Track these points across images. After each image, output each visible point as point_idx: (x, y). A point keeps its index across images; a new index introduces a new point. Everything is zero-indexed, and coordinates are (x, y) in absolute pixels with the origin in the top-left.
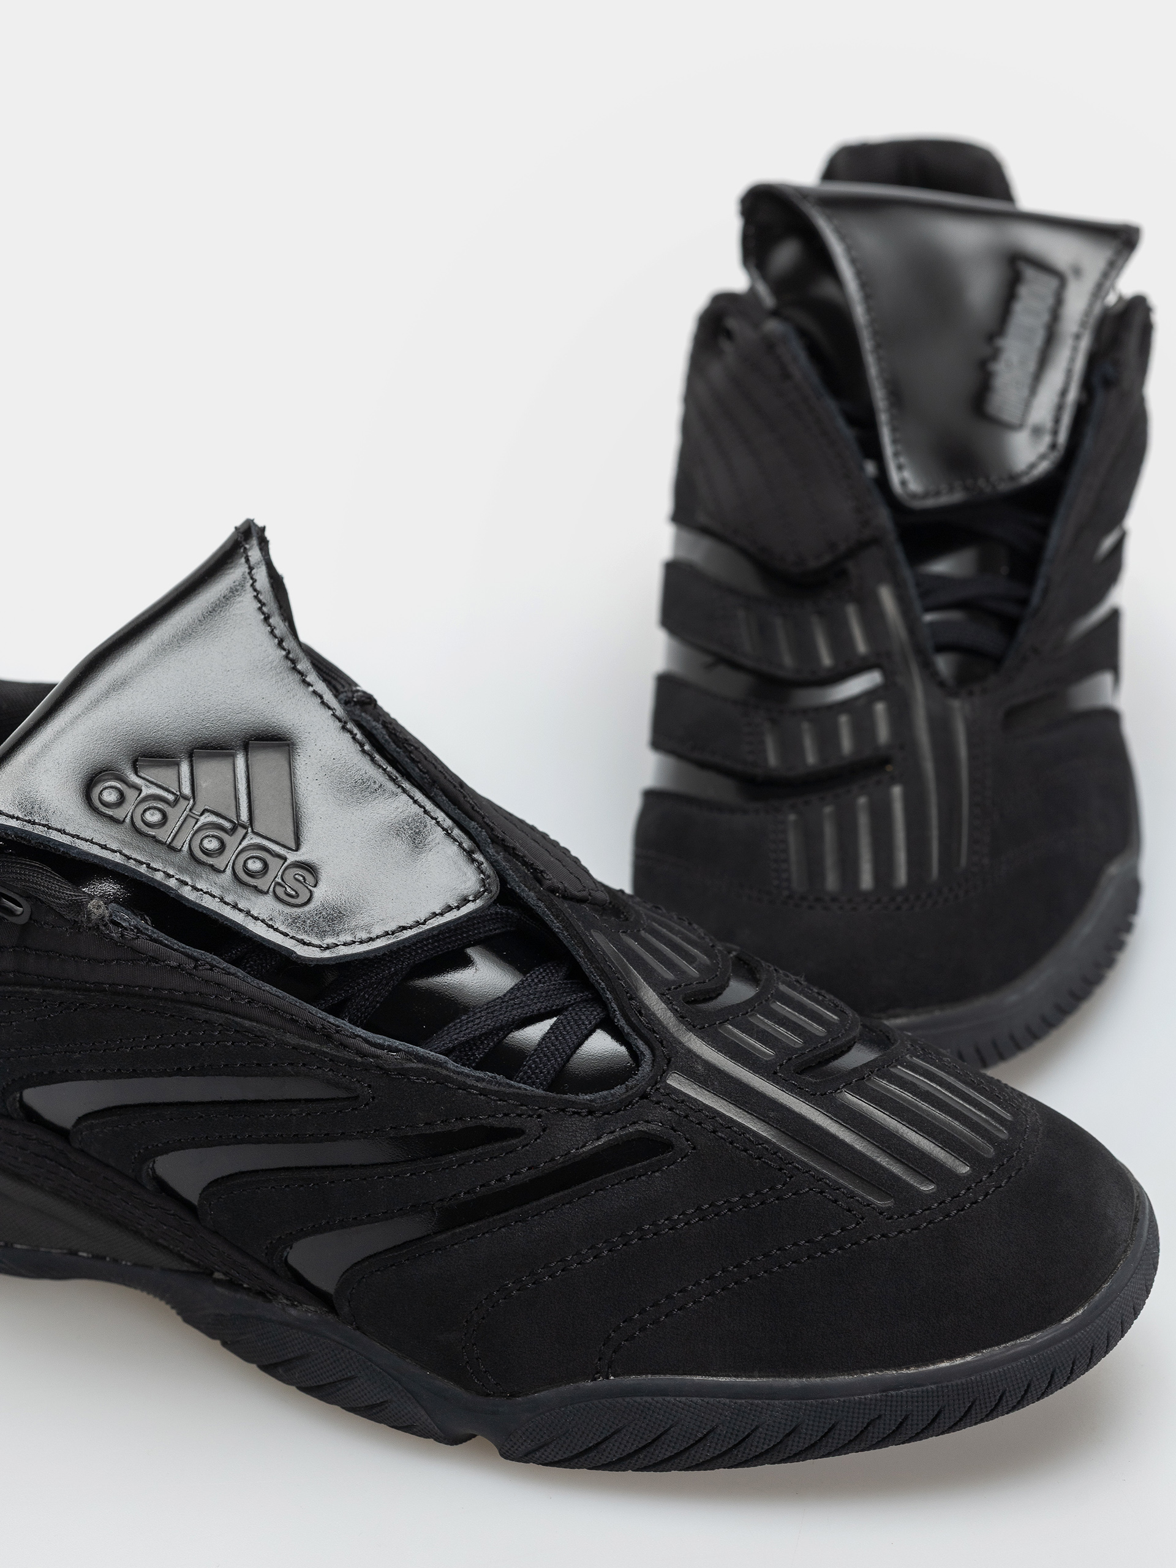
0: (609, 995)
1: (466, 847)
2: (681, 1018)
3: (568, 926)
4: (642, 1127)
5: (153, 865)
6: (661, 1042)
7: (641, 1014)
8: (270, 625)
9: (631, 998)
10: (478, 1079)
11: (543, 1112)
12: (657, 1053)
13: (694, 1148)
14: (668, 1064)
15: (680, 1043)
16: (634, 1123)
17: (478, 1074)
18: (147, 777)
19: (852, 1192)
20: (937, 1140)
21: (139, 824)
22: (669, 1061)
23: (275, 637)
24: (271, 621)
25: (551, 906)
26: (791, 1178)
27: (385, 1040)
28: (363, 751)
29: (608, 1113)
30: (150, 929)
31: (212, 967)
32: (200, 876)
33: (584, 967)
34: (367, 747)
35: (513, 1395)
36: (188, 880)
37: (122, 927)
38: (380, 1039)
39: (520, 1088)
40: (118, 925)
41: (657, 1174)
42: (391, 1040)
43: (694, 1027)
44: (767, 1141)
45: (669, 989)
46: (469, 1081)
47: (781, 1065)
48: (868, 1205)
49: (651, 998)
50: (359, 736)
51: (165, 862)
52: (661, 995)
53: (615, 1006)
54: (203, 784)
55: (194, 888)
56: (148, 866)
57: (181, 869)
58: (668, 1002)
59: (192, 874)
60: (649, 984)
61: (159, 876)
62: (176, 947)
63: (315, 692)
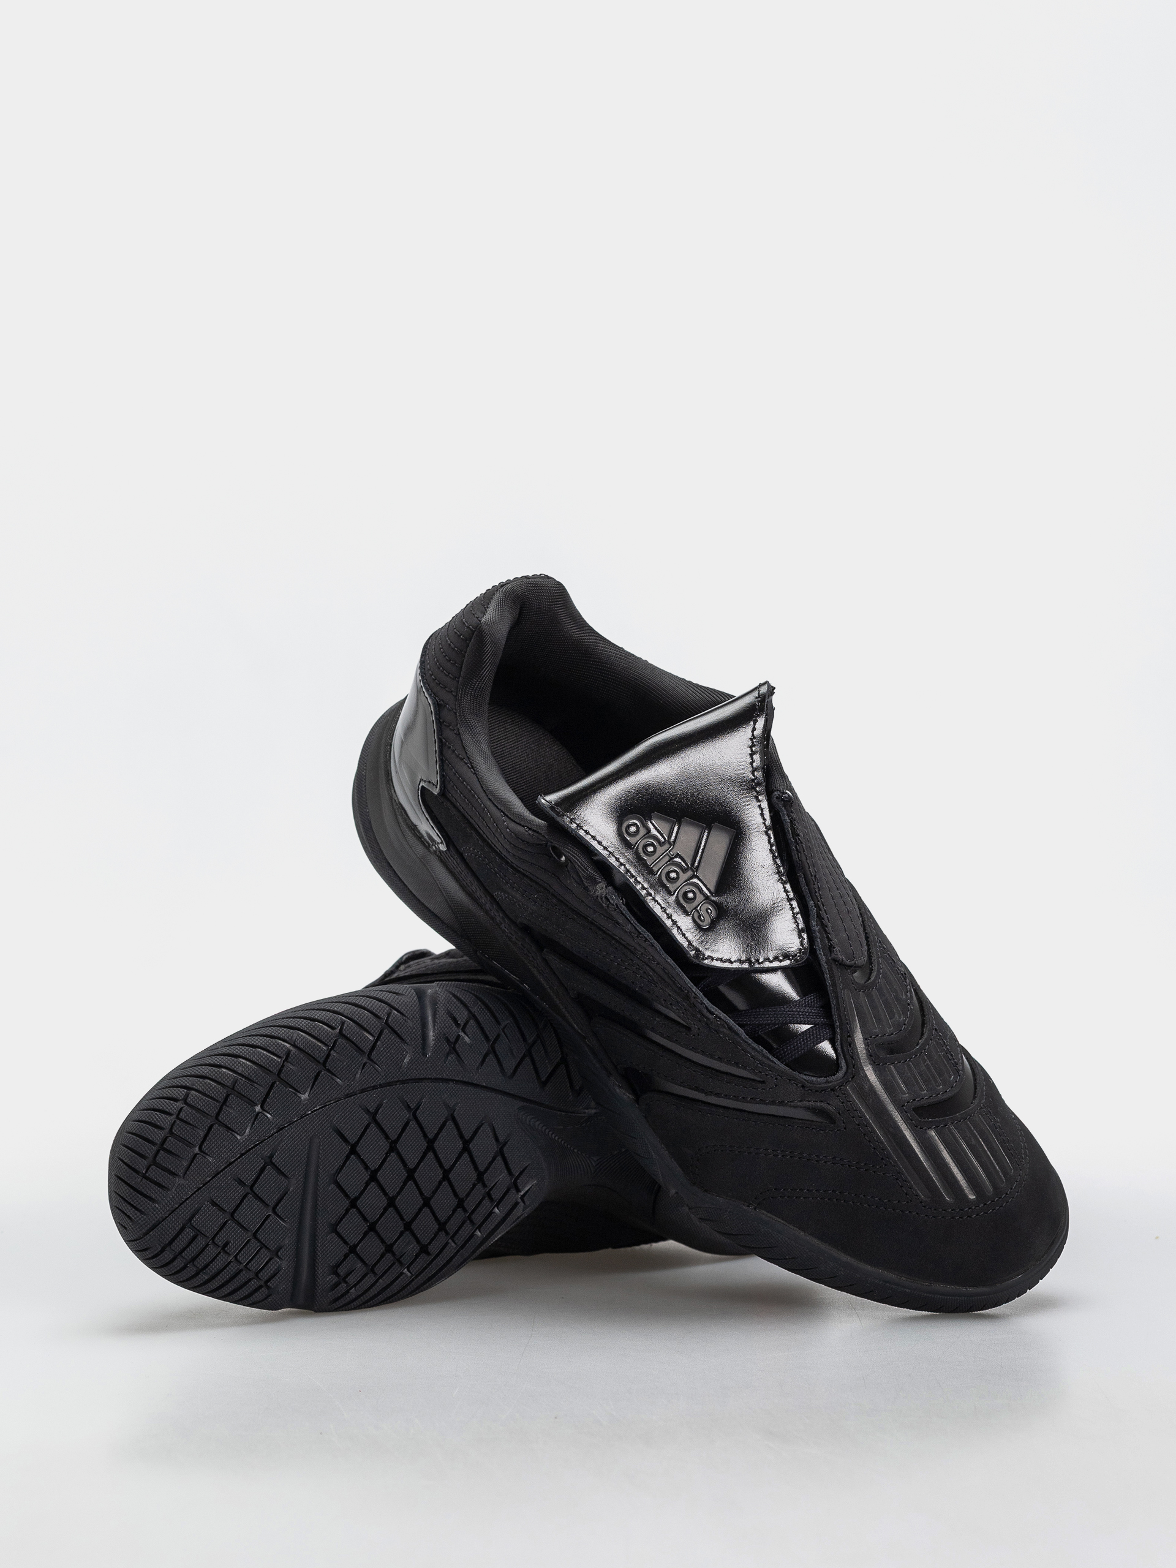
0: (838, 1030)
1: (800, 927)
2: (870, 1056)
3: (834, 985)
4: (824, 1105)
5: (639, 879)
6: (854, 1066)
7: (850, 1046)
8: (752, 759)
9: (849, 1036)
10: (754, 1049)
11: (779, 1078)
12: (850, 1071)
13: (845, 1128)
14: (852, 1078)
15: (863, 1070)
16: (822, 1101)
17: (755, 1046)
18: (655, 824)
19: (912, 1186)
20: (966, 1176)
21: (640, 850)
22: (854, 1077)
23: (752, 766)
24: (754, 757)
25: (831, 970)
26: (885, 1165)
27: (716, 1011)
28: (771, 850)
29: (811, 1090)
30: (623, 908)
31: (646, 940)
32: (659, 893)
33: (833, 1010)
34: (774, 848)
35: (706, 1191)
36: (653, 893)
37: (610, 902)
38: (714, 1009)
39: (773, 1062)
40: (608, 900)
41: (821, 1132)
42: (720, 1011)
43: (874, 1063)
44: (882, 1143)
45: (871, 1037)
46: (749, 1049)
47: (908, 1102)
48: (917, 1196)
49: (859, 1038)
50: (772, 840)
51: (646, 879)
52: (865, 1039)
53: (839, 1037)
54: (682, 837)
55: (654, 899)
56: (636, 879)
57: (651, 886)
58: (867, 1045)
59: (655, 890)
60: (861, 1030)
61: (639, 887)
62: (632, 922)
63: (760, 806)
